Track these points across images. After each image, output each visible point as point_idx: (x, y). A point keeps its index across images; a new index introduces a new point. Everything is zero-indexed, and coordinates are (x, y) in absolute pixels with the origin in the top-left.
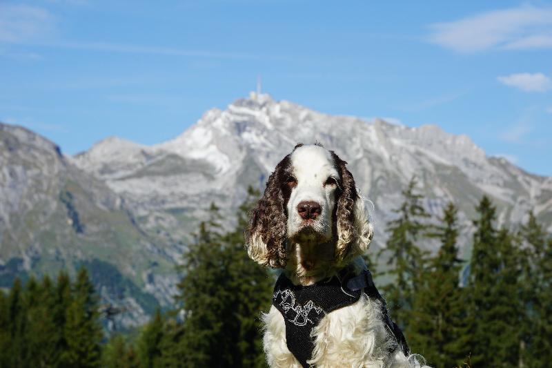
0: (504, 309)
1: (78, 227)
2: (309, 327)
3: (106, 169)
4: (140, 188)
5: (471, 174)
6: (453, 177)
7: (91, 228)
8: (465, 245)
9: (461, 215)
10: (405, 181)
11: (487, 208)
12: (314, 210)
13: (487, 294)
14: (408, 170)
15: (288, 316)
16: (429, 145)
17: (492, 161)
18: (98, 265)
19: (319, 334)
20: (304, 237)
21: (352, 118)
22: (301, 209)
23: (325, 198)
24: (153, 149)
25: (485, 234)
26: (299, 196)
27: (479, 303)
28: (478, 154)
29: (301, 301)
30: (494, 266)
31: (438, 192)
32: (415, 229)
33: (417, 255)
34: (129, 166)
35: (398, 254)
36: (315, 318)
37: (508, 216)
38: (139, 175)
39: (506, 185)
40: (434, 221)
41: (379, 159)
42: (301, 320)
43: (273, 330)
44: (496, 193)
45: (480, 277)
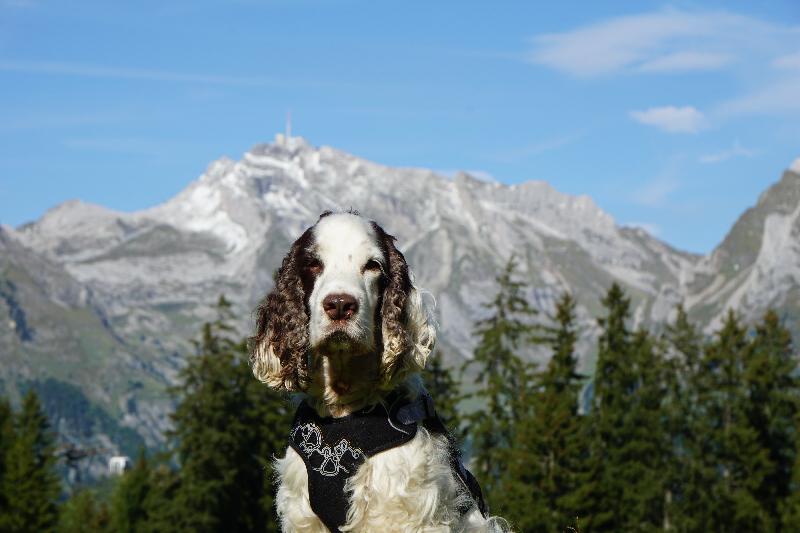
0: (642, 446)
1: (25, 332)
2: (342, 477)
3: (65, 247)
4: (115, 274)
5: (596, 251)
6: (569, 256)
7: (43, 333)
8: (587, 354)
9: (580, 310)
10: (501, 263)
11: (617, 300)
12: (347, 307)
13: (619, 424)
14: (505, 247)
15: (312, 462)
16: (535, 210)
17: (624, 232)
18: (53, 388)
19: (357, 488)
20: (334, 346)
21: (425, 172)
22: (329, 304)
23: (363, 288)
24: (134, 217)
25: (615, 339)
26: (326, 286)
27: (606, 436)
28: (605, 223)
29: (331, 440)
30: (629, 383)
31: (549, 277)
32: (514, 331)
33: (518, 369)
34: (100, 243)
35: (491, 368)
36: (351, 465)
37: (647, 312)
38: (114, 255)
39: (644, 267)
40: (542, 319)
41: (464, 231)
42: (330, 467)
43: (290, 482)
44: (631, 278)
45: (608, 399)
